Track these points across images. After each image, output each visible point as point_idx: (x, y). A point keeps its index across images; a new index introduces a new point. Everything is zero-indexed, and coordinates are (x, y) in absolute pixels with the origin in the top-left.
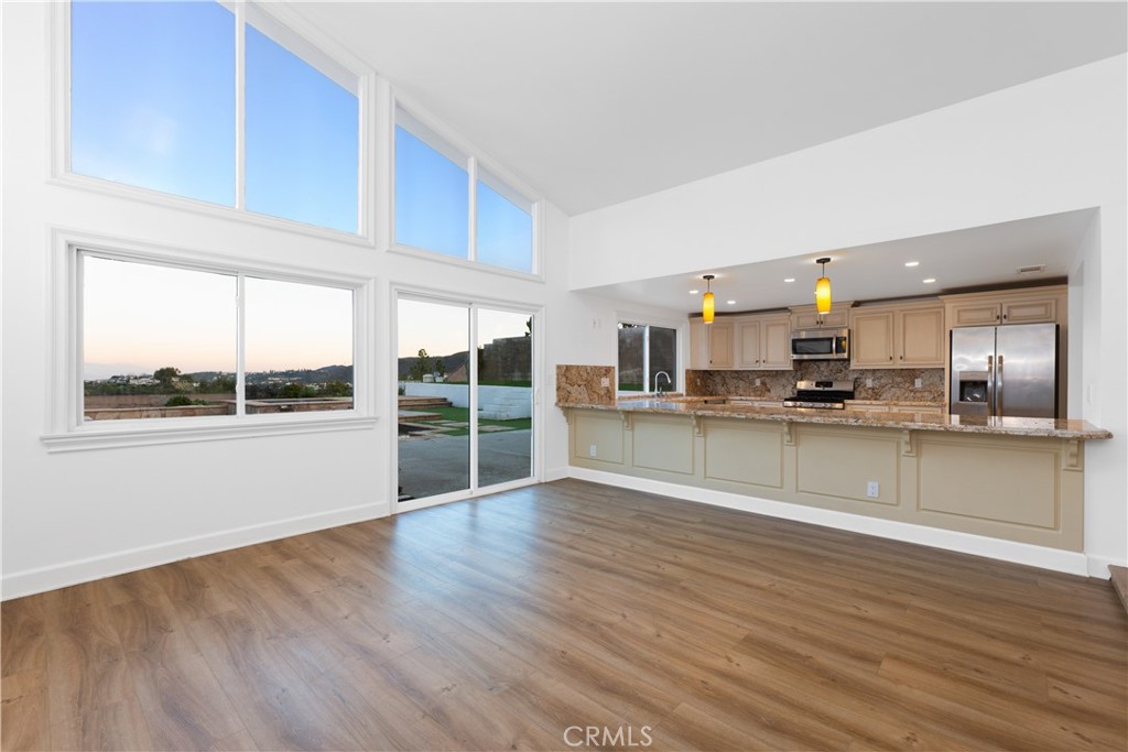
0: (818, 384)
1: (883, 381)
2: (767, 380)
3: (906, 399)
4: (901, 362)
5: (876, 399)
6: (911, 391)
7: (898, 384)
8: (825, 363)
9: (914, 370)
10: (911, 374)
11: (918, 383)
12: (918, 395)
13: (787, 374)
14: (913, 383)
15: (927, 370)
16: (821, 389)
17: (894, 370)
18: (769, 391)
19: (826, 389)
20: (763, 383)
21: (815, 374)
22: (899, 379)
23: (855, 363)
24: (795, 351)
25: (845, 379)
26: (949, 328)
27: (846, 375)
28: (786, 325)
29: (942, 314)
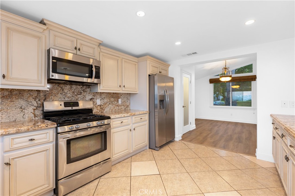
3: (115, 110)
6: (117, 106)
7: (112, 102)
9: (118, 93)
10: (117, 96)
11: (120, 101)
12: (120, 108)
14: (118, 101)
17: (110, 93)
19: (74, 108)
22: (112, 100)
23: (101, 88)
24: (54, 71)
25: (83, 99)
26: (148, 74)
27: (85, 96)
28: (39, 38)
29: (137, 65)
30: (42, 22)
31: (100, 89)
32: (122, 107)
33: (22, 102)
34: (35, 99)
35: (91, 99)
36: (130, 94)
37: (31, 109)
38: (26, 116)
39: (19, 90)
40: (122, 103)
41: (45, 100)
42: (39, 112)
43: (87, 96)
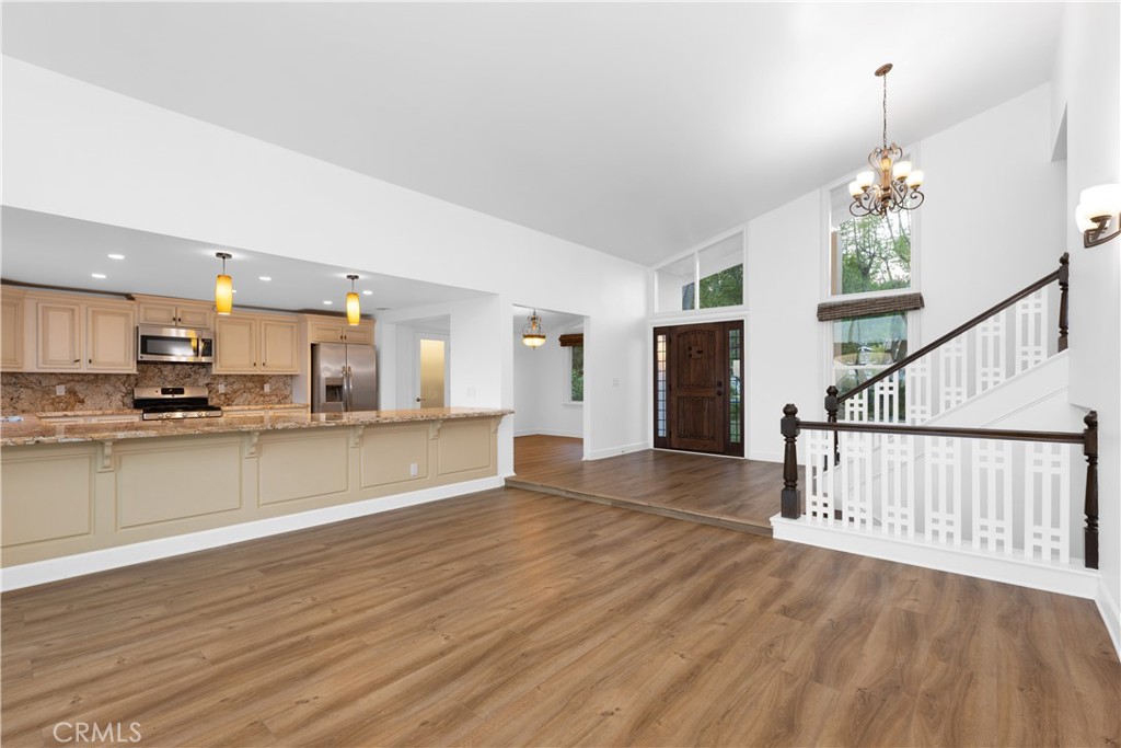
0: (165, 391)
1: (235, 387)
2: (79, 388)
3: (257, 403)
4: (263, 368)
5: (228, 405)
6: (261, 395)
7: (249, 389)
8: (170, 367)
9: (263, 376)
10: (261, 380)
11: (267, 388)
12: (267, 399)
13: (113, 379)
14: (263, 388)
15: (274, 376)
16: (170, 396)
17: (245, 376)
18: (82, 402)
19: (176, 396)
20: (71, 392)
21: (156, 379)
22: (250, 385)
23: (218, 368)
24: (144, 351)
25: (194, 385)
26: (310, 341)
27: (196, 380)
28: (127, 315)
29: (295, 328)
30: (129, 297)
31: (215, 370)
32: (273, 397)
33: (108, 388)
34: (124, 384)
35: (207, 385)
36: (291, 376)
37: (119, 396)
38: (114, 404)
39: (106, 375)
40: (272, 390)
41: (136, 385)
42: (128, 400)
43: (200, 380)
